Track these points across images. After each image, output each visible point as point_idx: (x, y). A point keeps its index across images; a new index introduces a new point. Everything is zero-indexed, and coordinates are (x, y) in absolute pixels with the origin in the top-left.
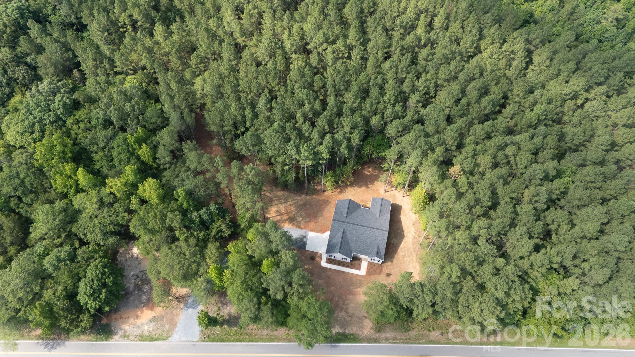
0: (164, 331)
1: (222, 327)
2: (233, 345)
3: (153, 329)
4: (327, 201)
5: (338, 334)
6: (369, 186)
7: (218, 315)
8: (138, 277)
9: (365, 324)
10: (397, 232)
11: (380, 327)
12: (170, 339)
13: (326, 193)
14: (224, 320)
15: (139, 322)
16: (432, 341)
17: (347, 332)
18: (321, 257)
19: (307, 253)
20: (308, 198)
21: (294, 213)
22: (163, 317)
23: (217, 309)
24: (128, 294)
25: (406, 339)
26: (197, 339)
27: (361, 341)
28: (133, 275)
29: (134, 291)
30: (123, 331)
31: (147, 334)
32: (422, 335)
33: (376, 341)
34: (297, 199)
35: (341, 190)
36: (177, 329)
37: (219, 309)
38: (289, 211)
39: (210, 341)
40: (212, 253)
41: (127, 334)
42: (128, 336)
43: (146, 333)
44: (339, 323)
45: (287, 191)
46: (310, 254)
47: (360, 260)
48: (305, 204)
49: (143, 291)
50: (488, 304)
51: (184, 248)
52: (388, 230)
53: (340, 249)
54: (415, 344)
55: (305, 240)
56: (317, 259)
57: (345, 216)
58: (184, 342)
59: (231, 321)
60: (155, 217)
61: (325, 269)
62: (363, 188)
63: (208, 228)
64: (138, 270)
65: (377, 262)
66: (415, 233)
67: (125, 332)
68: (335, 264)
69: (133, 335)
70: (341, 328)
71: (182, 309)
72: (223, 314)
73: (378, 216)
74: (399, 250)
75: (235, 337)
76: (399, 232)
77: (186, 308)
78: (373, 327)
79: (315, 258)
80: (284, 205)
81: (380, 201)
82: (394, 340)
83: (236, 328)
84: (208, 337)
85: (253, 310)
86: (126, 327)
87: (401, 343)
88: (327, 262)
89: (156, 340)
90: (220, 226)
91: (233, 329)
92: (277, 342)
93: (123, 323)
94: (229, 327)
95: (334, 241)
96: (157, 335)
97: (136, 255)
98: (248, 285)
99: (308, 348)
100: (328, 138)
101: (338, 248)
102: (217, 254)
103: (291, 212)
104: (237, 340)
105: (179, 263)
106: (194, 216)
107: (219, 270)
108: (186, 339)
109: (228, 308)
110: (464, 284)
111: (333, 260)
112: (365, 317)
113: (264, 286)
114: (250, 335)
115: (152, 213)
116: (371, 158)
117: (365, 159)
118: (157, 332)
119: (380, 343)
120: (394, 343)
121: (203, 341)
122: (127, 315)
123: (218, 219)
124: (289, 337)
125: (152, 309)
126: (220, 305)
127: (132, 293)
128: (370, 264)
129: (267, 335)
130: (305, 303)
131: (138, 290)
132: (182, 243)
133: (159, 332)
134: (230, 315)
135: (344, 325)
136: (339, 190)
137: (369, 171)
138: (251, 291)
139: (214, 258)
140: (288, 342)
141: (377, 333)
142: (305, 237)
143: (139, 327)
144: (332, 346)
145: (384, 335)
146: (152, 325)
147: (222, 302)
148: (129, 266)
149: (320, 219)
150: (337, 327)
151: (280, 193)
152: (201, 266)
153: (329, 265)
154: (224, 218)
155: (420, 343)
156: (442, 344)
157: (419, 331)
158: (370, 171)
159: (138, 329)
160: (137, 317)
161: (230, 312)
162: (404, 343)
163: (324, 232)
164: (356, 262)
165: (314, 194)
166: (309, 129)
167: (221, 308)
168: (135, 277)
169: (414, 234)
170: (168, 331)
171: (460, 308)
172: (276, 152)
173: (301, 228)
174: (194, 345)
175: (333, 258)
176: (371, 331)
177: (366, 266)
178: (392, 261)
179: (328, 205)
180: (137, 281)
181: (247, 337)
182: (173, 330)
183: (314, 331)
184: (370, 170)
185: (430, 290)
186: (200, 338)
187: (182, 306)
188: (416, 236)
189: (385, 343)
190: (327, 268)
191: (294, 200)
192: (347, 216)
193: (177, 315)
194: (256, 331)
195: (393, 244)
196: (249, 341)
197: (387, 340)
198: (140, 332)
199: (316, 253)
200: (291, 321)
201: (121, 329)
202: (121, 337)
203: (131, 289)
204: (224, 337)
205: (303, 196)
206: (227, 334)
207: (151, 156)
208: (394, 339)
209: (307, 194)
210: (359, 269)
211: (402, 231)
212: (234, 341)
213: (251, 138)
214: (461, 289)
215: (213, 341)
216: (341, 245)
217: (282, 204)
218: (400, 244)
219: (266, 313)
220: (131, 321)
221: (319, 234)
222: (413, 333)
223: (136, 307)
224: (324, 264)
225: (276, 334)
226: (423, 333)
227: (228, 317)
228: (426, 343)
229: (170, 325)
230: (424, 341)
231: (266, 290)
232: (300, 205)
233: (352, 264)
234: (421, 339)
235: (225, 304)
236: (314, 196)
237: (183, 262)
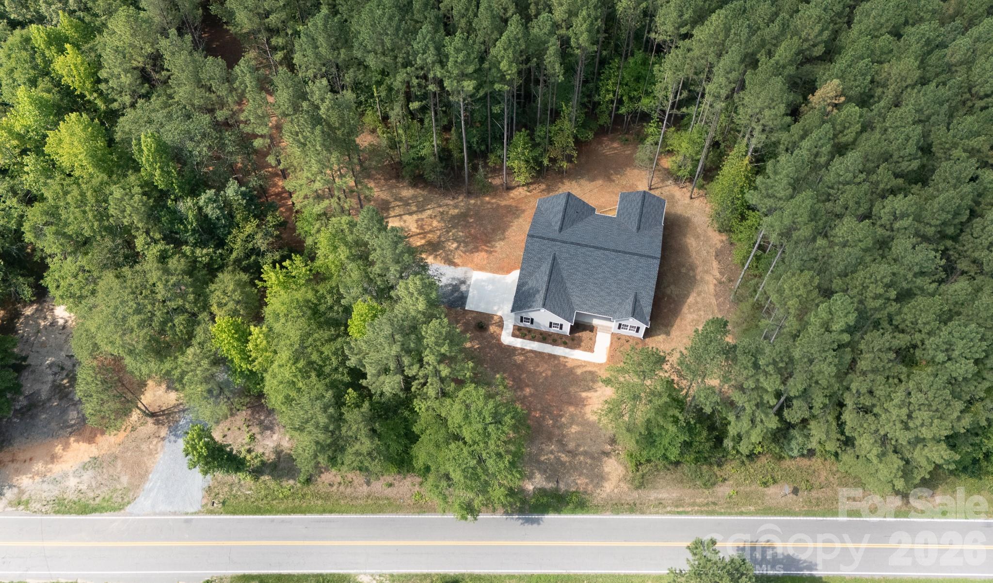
0: (115, 490)
1: (257, 479)
2: (283, 521)
3: (89, 487)
4: (517, 208)
5: (542, 492)
6: (614, 177)
7: (249, 451)
8: (63, 369)
9: (607, 469)
10: (680, 272)
11: (643, 476)
12: (128, 508)
13: (514, 193)
14: (263, 463)
15: (57, 469)
16: (770, 509)
17: (562, 487)
18: (501, 324)
19: (469, 317)
20: (472, 202)
21: (438, 233)
22: (116, 457)
23: (247, 440)
24: (33, 407)
25: (707, 504)
26: (196, 507)
27: (598, 508)
28: (50, 366)
29: (49, 400)
30: (15, 490)
31: (74, 497)
32: (747, 495)
33: (633, 508)
34: (447, 205)
35: (548, 186)
36: (148, 485)
37: (253, 438)
38: (427, 228)
39: (227, 513)
40: (224, 293)
41: (25, 498)
42: (27, 503)
43: (71, 496)
44: (543, 466)
45: (423, 189)
46: (474, 318)
47: (591, 329)
48: (464, 216)
49: (72, 400)
50: (930, 394)
51: (154, 275)
52: (659, 256)
53: (545, 299)
54: (730, 514)
55: (463, 288)
56: (492, 329)
57: (557, 228)
58: (164, 514)
59: (282, 465)
60: (82, 202)
61: (511, 351)
62: (600, 182)
63: (221, 244)
64: (63, 354)
65: (633, 333)
66: (722, 273)
67: (22, 492)
68: (533, 339)
69: (40, 501)
70: (548, 479)
71: (163, 439)
72: (261, 451)
73: (635, 229)
74: (685, 309)
75: (290, 503)
76: (684, 270)
77: (173, 438)
78: (624, 476)
79: (488, 326)
80: (415, 217)
81: (639, 199)
82: (677, 506)
83: (291, 482)
84: (224, 503)
85: (323, 420)
86: (25, 481)
87: (696, 513)
88: (514, 335)
89: (94, 510)
90: (251, 237)
91: (284, 484)
92: (392, 512)
93: (18, 472)
94: (275, 478)
95: (531, 283)
96: (98, 500)
97: (61, 322)
98: (311, 363)
99: (464, 518)
100: (514, 28)
101: (540, 298)
102: (237, 296)
103: (431, 231)
104: (293, 511)
105: (138, 311)
106: (186, 206)
107: (237, 328)
108: (170, 509)
109: (275, 437)
110: (862, 346)
111: (530, 331)
112: (607, 454)
113: (352, 362)
114: (327, 497)
115: (75, 192)
116: (617, 116)
117: (604, 120)
118: (98, 492)
119: (643, 513)
120: (679, 513)
121: (211, 512)
122: (28, 456)
123: (246, 219)
124: (422, 502)
125: (91, 440)
126: (256, 430)
127: (44, 403)
128: (616, 338)
129: (368, 497)
130: (457, 406)
131: (61, 399)
132: (150, 265)
133: (104, 492)
134: (278, 452)
135: (554, 471)
136: (543, 186)
137: (611, 147)
138: (318, 376)
139: (231, 305)
140: (419, 513)
141: (638, 488)
142: (464, 282)
143: (55, 481)
144: (527, 521)
145: (653, 495)
146: (87, 476)
147: (261, 423)
148: (43, 345)
149: (499, 245)
150: (538, 476)
151: (407, 193)
152: (199, 324)
153: (520, 340)
154: (260, 216)
155: (742, 514)
156: (795, 514)
157: (738, 485)
158: (615, 149)
159: (51, 487)
160: (53, 458)
161: (279, 445)
162: (702, 513)
163: (508, 272)
164: (585, 335)
165: (485, 194)
166: (467, 10)
167: (258, 437)
168: (55, 369)
169: (718, 275)
170: (127, 490)
171: (848, 416)
172: (388, 60)
173: (455, 265)
174: (187, 521)
175: (528, 325)
176: (622, 484)
177: (608, 344)
178: (668, 334)
179: (518, 217)
180: (58, 377)
181: (320, 502)
182: (138, 487)
183: (479, 470)
184: (615, 145)
185: (775, 363)
186: (203, 506)
187: (164, 432)
188: (724, 279)
189: (657, 513)
190: (514, 349)
191: (440, 206)
192: (561, 229)
193: (151, 454)
194: (342, 488)
195: (670, 297)
196: (324, 511)
197: (660, 504)
198: (56, 493)
199: (490, 317)
200: (421, 453)
201: (11, 487)
202: (10, 504)
203: (44, 396)
204: (261, 504)
205: (461, 198)
206: (270, 495)
207: (87, 77)
208: (678, 503)
209: (469, 194)
210: (591, 349)
211: (692, 268)
212: (285, 512)
213: (325, 26)
214: (854, 361)
215: (234, 513)
216: (547, 290)
217: (411, 214)
218: (687, 296)
219: (354, 428)
220: (38, 466)
221: (498, 276)
222: (724, 490)
223: (53, 435)
224: (507, 338)
225: (390, 495)
226: (748, 489)
227: (273, 457)
228: (757, 513)
229: (133, 476)
230: (752, 508)
231: (358, 374)
232: (454, 217)
233: (573, 340)
234: (744, 504)
235: (267, 428)
236: (487, 199)
237: (149, 307)
